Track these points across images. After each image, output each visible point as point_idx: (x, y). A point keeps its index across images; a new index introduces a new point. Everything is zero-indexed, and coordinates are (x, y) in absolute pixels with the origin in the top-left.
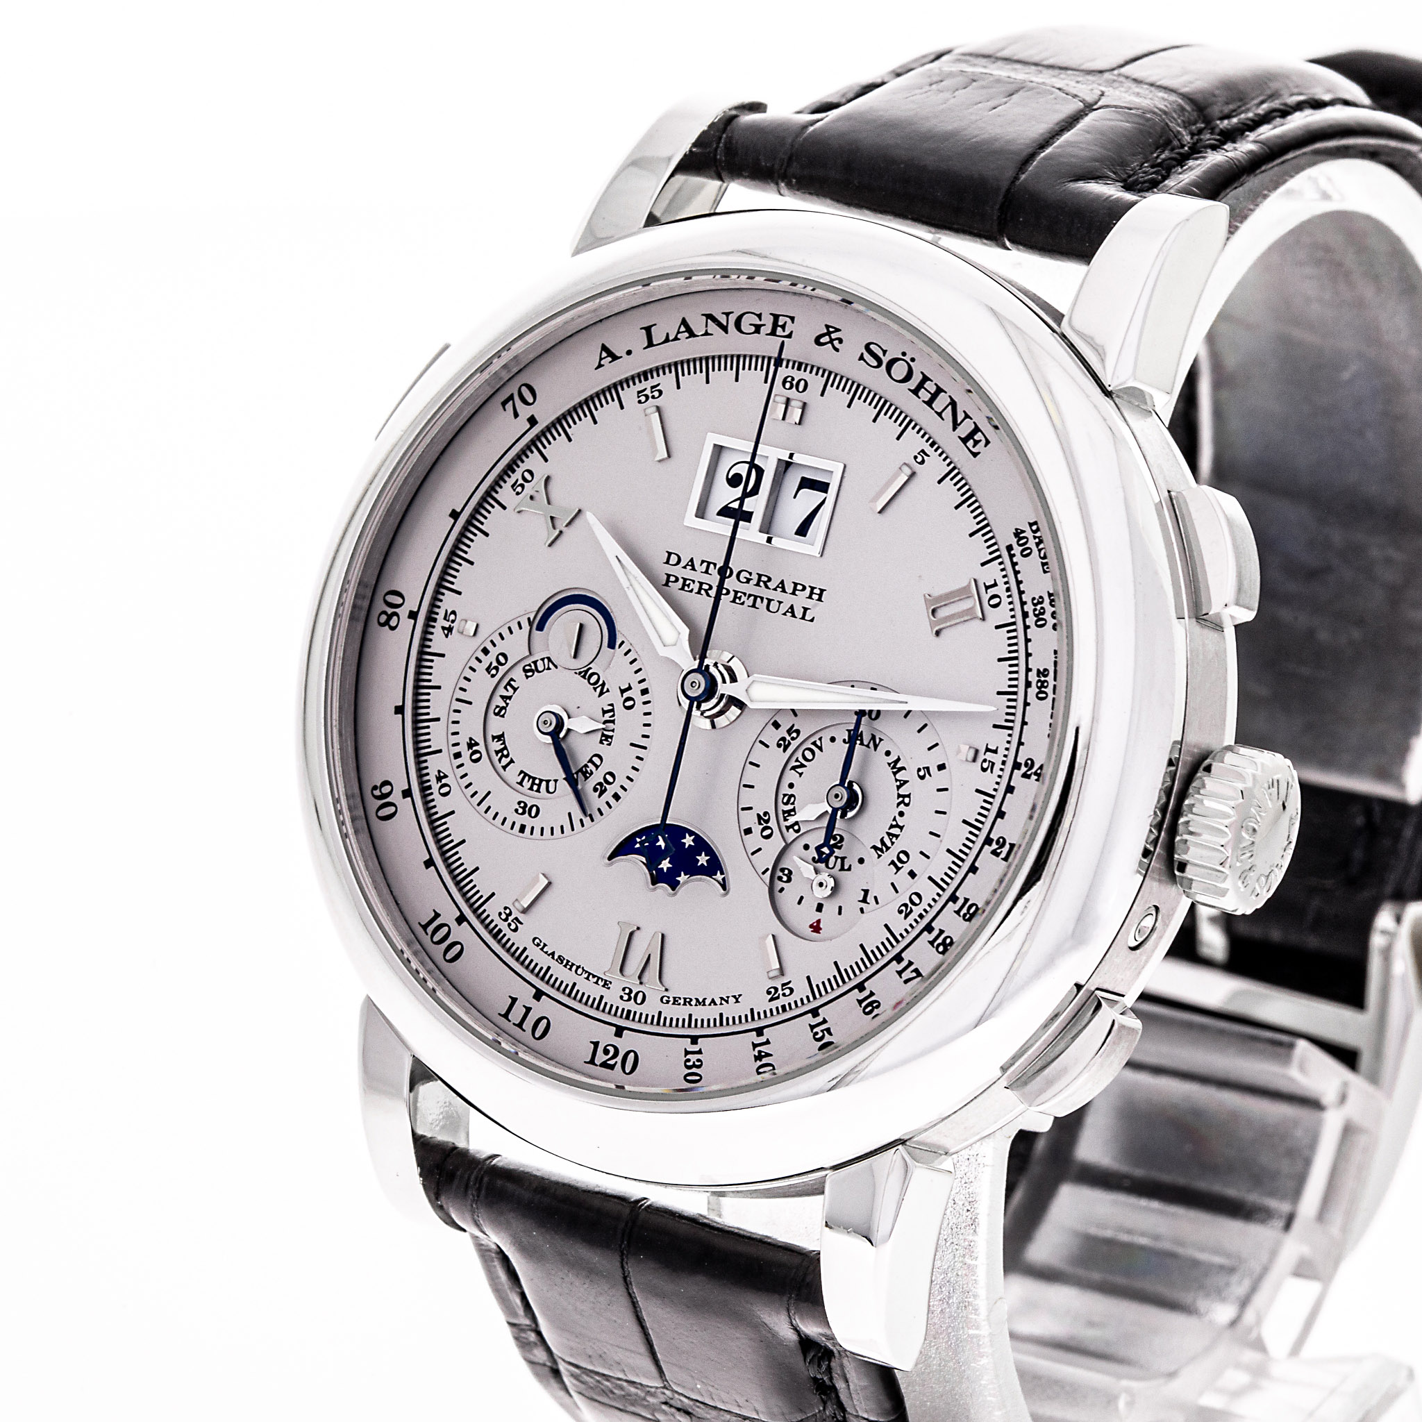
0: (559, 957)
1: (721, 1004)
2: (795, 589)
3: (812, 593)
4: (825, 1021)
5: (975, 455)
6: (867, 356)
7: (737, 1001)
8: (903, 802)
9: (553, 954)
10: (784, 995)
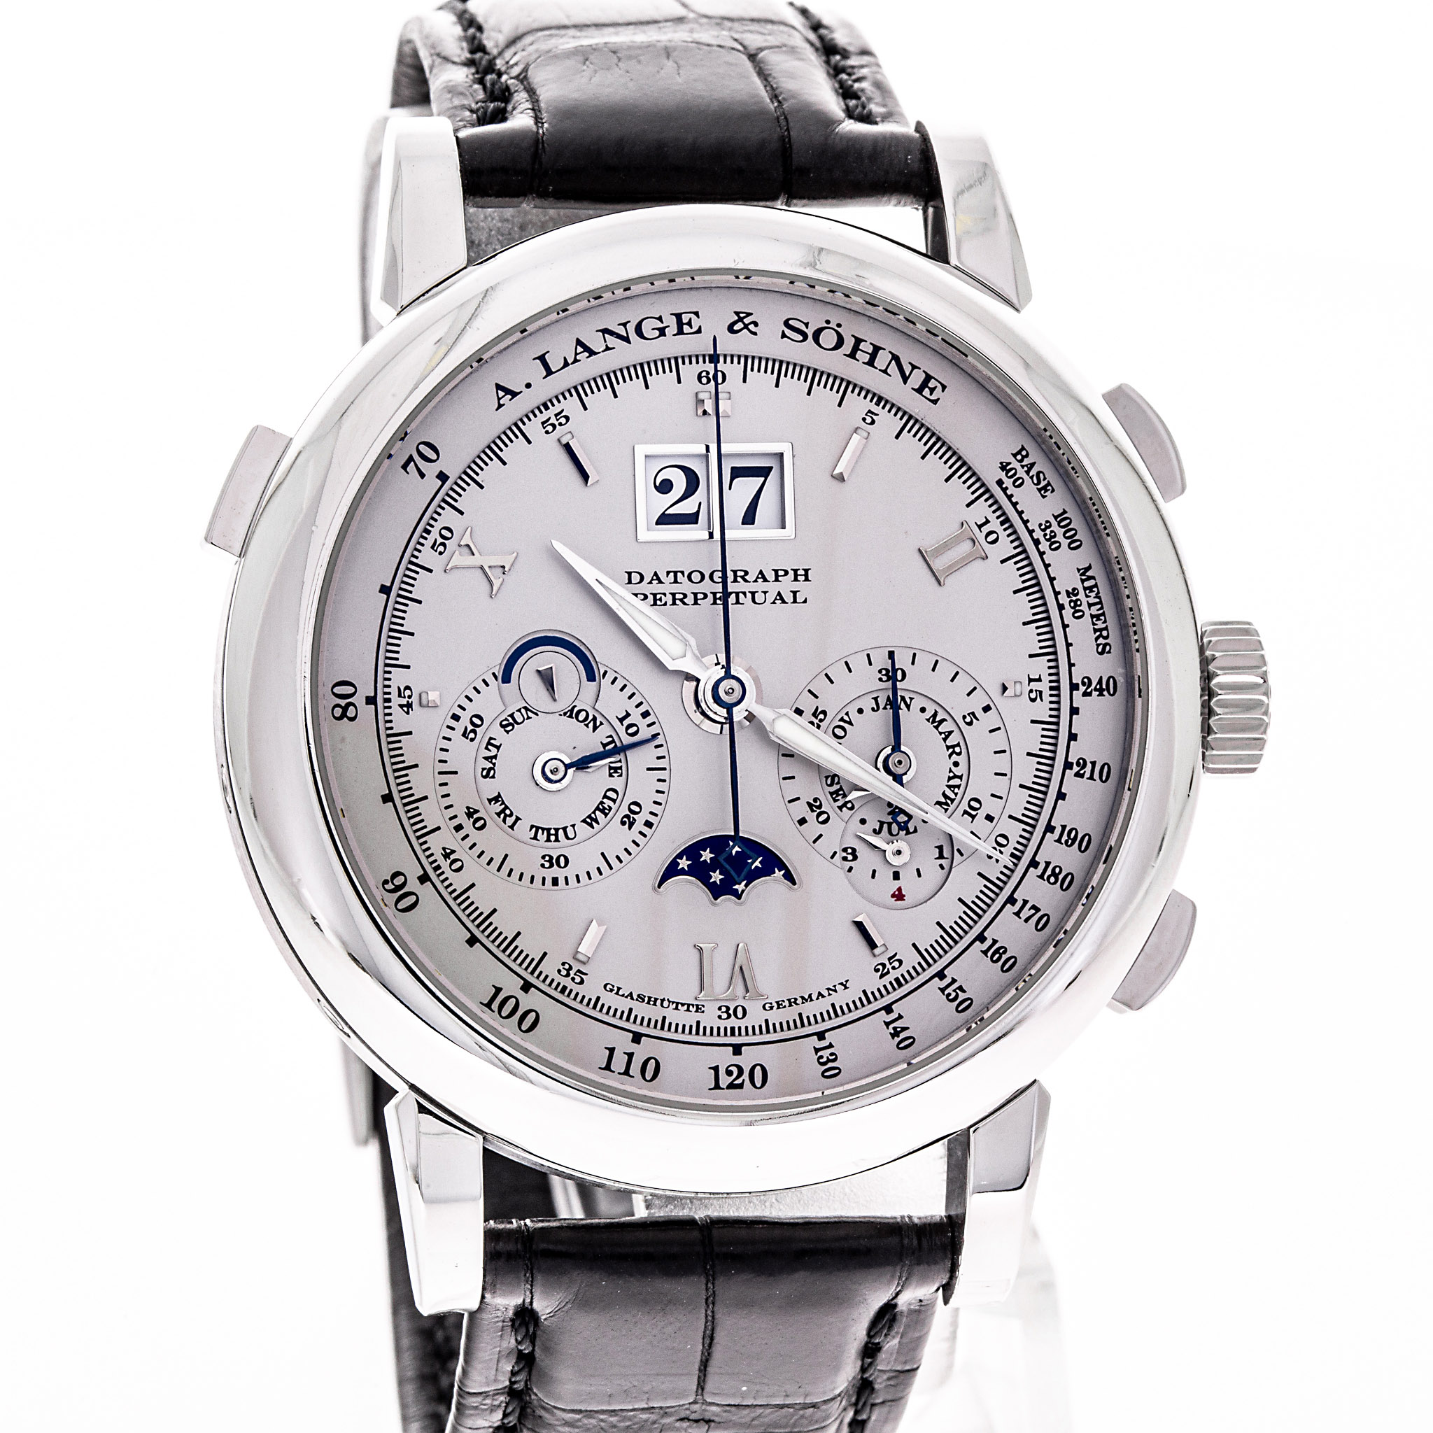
0: (639, 996)
1: (830, 994)
2: (777, 576)
3: (796, 575)
4: (954, 981)
5: (935, 402)
6: (788, 332)
7: (846, 988)
8: (954, 752)
9: (631, 995)
10: (894, 968)
